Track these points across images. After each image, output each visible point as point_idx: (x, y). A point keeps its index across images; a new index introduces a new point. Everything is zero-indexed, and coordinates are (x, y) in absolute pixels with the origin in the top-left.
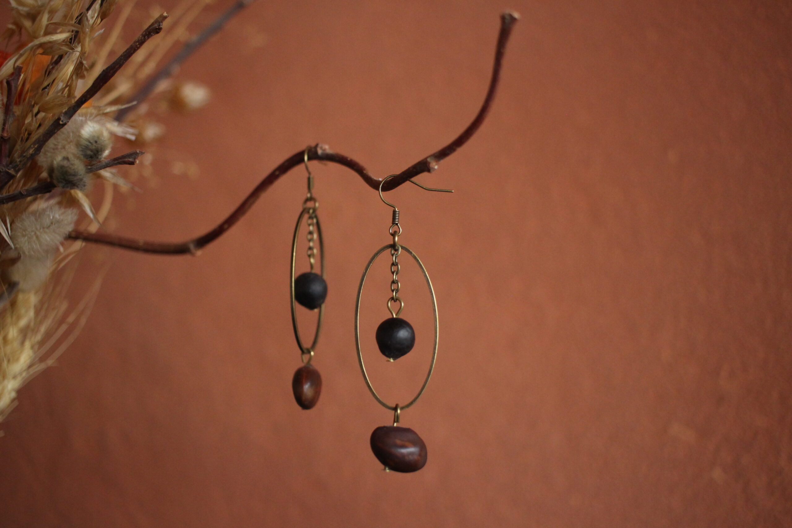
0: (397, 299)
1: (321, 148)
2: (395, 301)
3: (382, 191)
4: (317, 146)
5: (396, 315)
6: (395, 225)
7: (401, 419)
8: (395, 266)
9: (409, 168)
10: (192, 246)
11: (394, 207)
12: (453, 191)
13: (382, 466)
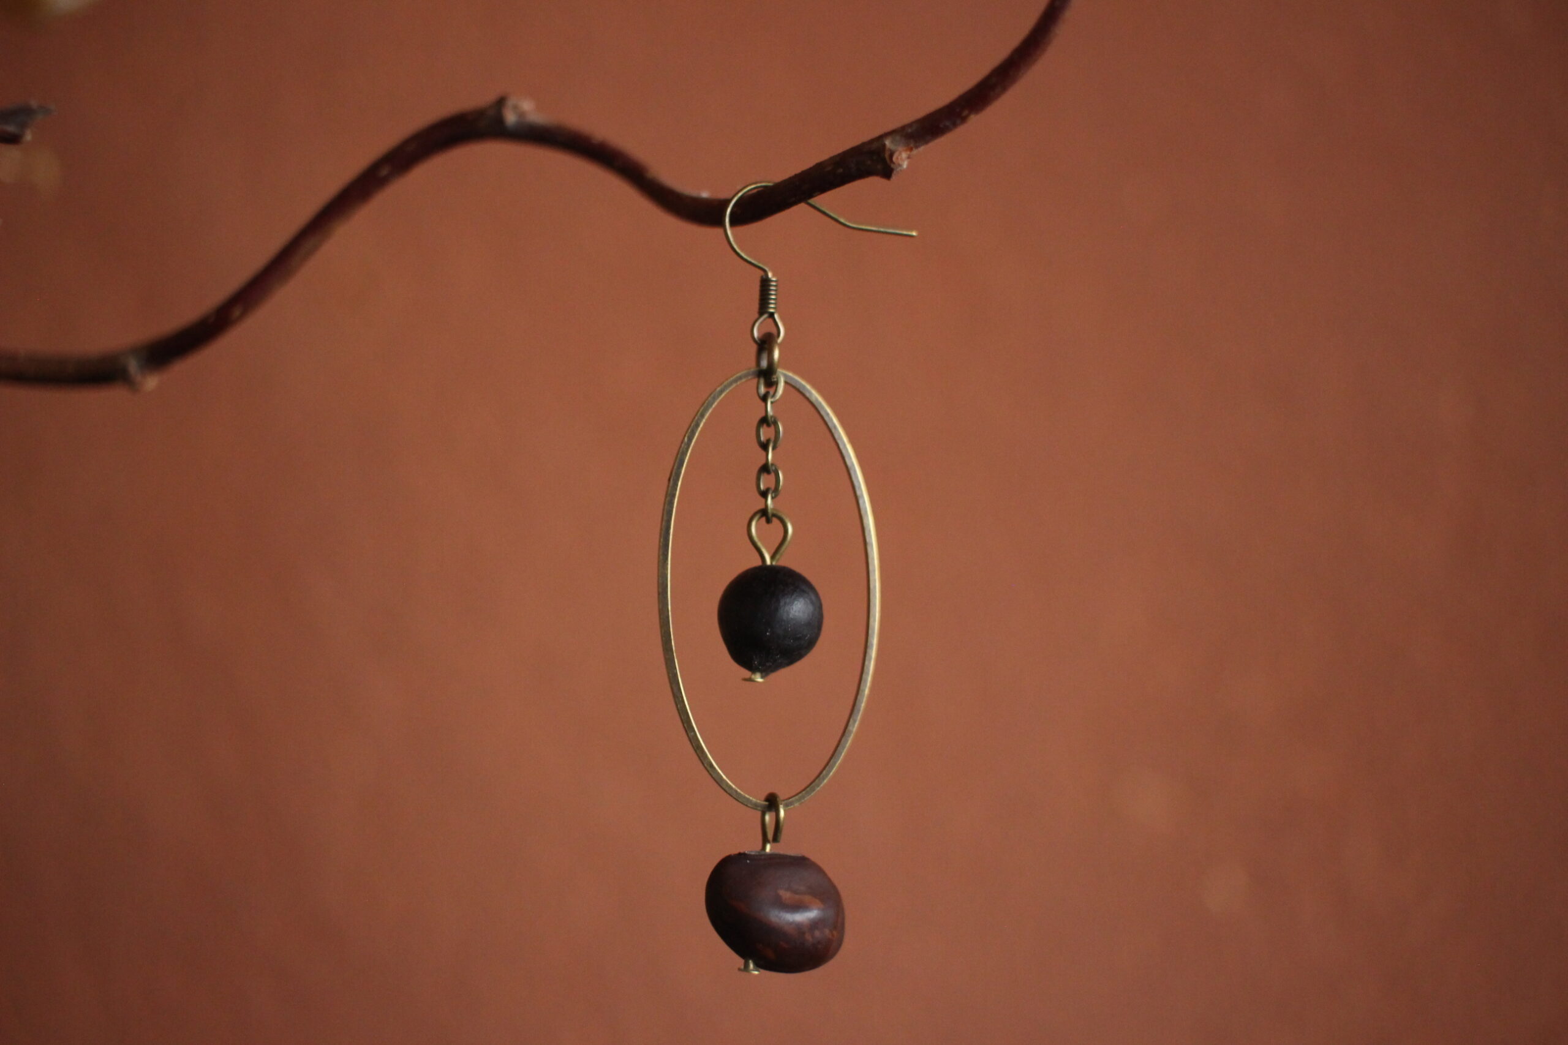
0: (774, 515)
1: (515, 107)
2: (768, 521)
3: (733, 223)
4: (501, 102)
5: (772, 558)
6: (765, 316)
7: (784, 835)
8: (768, 425)
9: (819, 166)
10: (133, 366)
11: (765, 271)
12: (914, 234)
13: (739, 961)
